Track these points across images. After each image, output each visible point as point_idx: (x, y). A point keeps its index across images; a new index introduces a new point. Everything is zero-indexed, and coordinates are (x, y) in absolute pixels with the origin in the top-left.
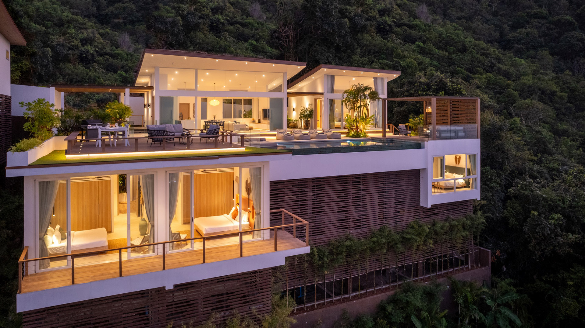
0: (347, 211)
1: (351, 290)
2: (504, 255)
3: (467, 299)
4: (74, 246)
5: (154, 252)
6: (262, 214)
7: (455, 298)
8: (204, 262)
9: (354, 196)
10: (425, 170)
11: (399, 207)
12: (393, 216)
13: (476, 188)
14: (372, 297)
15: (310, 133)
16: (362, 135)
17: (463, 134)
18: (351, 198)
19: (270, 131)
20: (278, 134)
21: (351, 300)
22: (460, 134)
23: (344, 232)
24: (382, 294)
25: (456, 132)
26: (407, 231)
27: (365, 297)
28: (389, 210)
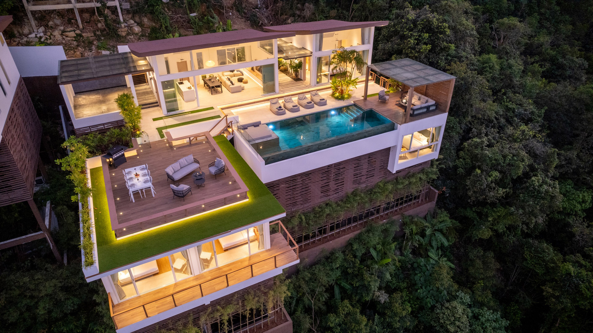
0: (328, 185)
1: (329, 230)
2: (448, 190)
3: (412, 231)
4: (135, 276)
5: (192, 274)
6: (264, 234)
7: (404, 229)
8: (228, 285)
10: (395, 147)
12: (365, 181)
13: (436, 150)
14: (343, 237)
15: (299, 99)
16: (346, 96)
17: (434, 108)
18: (332, 176)
19: (264, 95)
20: (271, 105)
21: (328, 241)
22: (431, 108)
23: (325, 199)
24: (351, 234)
25: (428, 108)
26: (374, 190)
27: (338, 237)
28: (362, 177)
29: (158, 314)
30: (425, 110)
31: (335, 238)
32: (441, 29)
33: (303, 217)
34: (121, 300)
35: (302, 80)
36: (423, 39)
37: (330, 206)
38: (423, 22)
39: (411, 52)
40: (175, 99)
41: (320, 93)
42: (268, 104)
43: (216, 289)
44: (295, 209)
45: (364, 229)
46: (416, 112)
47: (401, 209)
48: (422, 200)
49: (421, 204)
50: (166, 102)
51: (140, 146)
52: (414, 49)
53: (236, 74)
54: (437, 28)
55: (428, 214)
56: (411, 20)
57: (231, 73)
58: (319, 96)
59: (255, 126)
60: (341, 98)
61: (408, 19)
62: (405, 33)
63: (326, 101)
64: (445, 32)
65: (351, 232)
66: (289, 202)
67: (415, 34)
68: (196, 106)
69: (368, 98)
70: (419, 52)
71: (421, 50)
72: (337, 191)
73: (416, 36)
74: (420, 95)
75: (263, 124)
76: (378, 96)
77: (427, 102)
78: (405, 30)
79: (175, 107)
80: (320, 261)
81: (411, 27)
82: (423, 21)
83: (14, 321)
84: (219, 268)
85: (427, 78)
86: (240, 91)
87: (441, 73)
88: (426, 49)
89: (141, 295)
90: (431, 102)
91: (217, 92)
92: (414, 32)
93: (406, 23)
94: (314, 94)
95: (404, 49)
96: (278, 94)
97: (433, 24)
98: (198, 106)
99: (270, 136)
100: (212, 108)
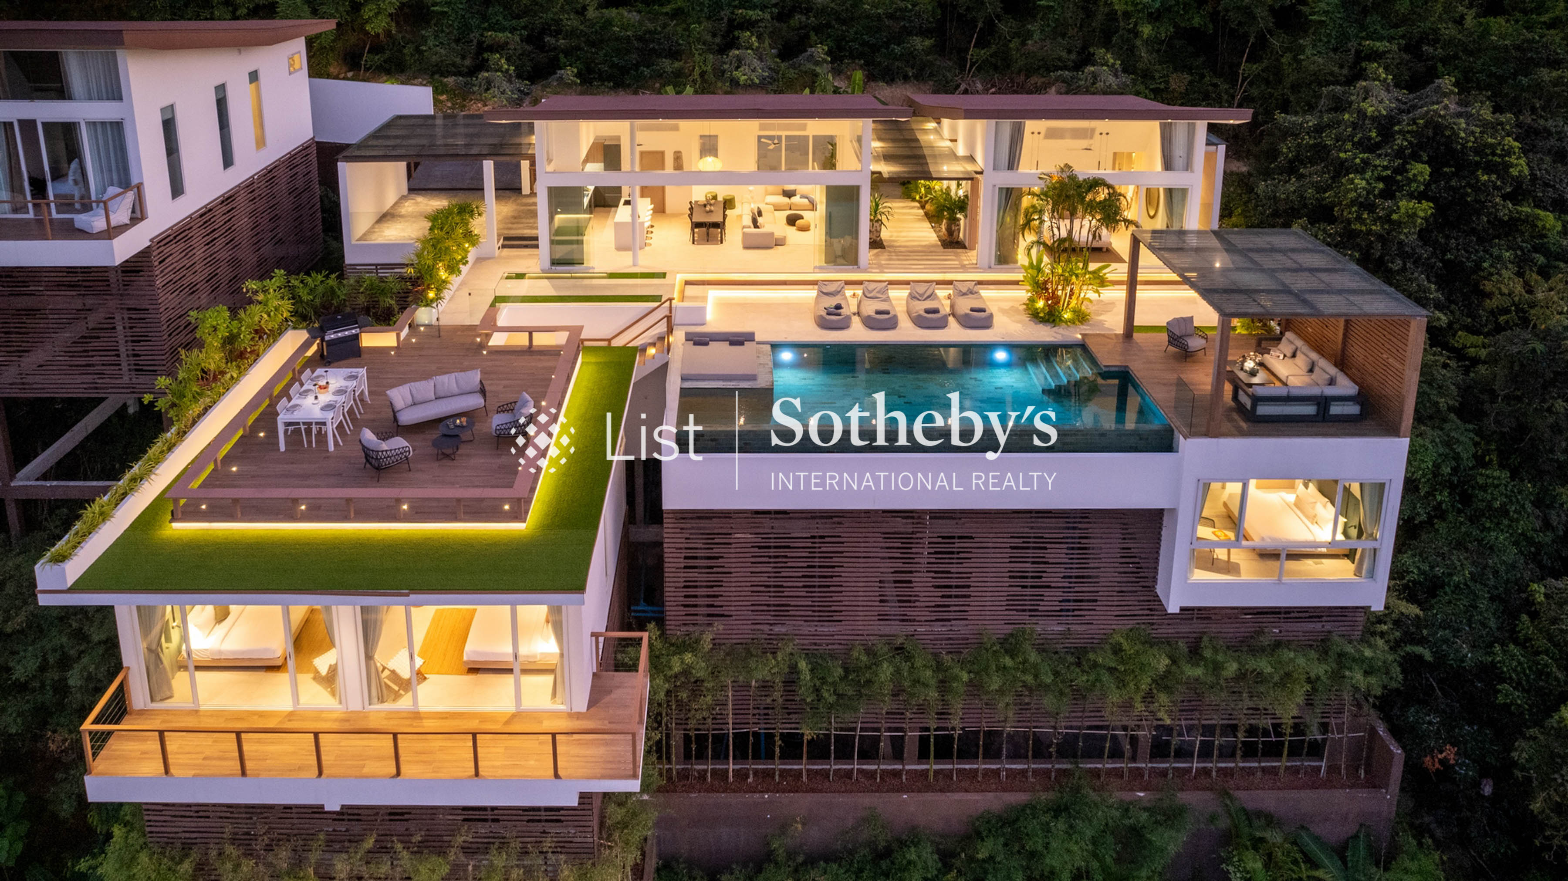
0: (910, 582)
5: (340, 701)
7: (1224, 861)
9: (932, 550)
10: (1173, 511)
11: (1076, 589)
12: (1058, 608)
13: (1372, 574)
14: (957, 796)
15: (912, 297)
16: (1067, 315)
17: (1353, 409)
18: (924, 554)
19: (820, 268)
20: (818, 296)
21: (901, 789)
22: (1336, 409)
23: (895, 628)
24: (990, 795)
25: (1323, 402)
26: (1092, 656)
27: (942, 791)
28: (1046, 592)
29: (194, 776)
30: (1309, 410)
31: (928, 788)
32: (1494, 154)
33: (803, 665)
34: (152, 700)
35: (964, 247)
36: (1410, 181)
37: (909, 658)
38: (1415, 128)
39: (1359, 218)
40: (580, 238)
41: (986, 293)
42: (810, 294)
43: (366, 771)
44: (783, 630)
45: (1044, 796)
46: (1263, 410)
47: (1225, 773)
48: (1333, 769)
49: (1328, 784)
50: (552, 242)
51: (422, 329)
52: (1370, 207)
53: (796, 205)
54: (1477, 151)
55: (1356, 837)
56: (1374, 119)
57: (786, 200)
58: (981, 297)
59: (733, 343)
60: (1050, 317)
61: (1362, 114)
62: (1342, 155)
63: (991, 316)
64: (1508, 166)
65: (996, 790)
66: (764, 599)
67: (1377, 162)
68: (631, 263)
69: (1135, 335)
70: (1387, 219)
71: (1395, 217)
72: (945, 616)
73: (1385, 168)
74: (1314, 356)
75: (758, 343)
76: (1164, 337)
77: (1332, 382)
78: (1349, 146)
79: (576, 256)
80: (851, 853)
81: (1370, 139)
82: (1415, 123)
83: (22, 680)
84: (418, 713)
85: (1308, 296)
86: (771, 248)
87: (1385, 292)
88: (1415, 215)
89: (202, 708)
90: (1346, 386)
91: (708, 239)
92: (1379, 156)
93: (1354, 126)
94: (964, 290)
95: (1340, 203)
96: (865, 271)
97: (1457, 135)
98: (634, 265)
99: (753, 378)
100: (663, 275)
